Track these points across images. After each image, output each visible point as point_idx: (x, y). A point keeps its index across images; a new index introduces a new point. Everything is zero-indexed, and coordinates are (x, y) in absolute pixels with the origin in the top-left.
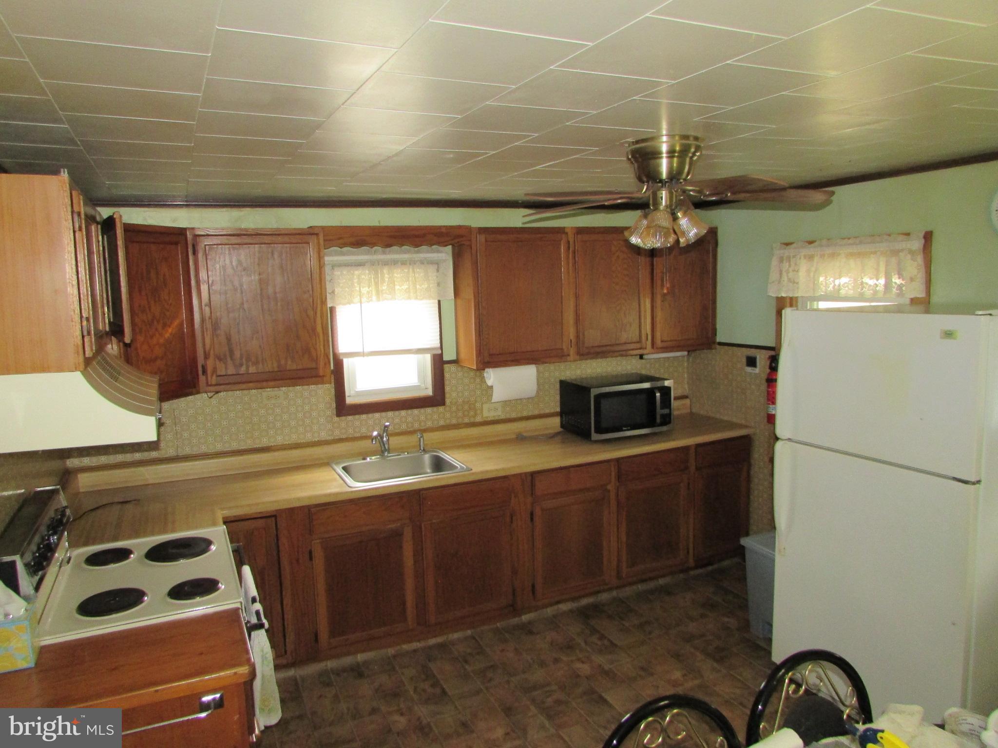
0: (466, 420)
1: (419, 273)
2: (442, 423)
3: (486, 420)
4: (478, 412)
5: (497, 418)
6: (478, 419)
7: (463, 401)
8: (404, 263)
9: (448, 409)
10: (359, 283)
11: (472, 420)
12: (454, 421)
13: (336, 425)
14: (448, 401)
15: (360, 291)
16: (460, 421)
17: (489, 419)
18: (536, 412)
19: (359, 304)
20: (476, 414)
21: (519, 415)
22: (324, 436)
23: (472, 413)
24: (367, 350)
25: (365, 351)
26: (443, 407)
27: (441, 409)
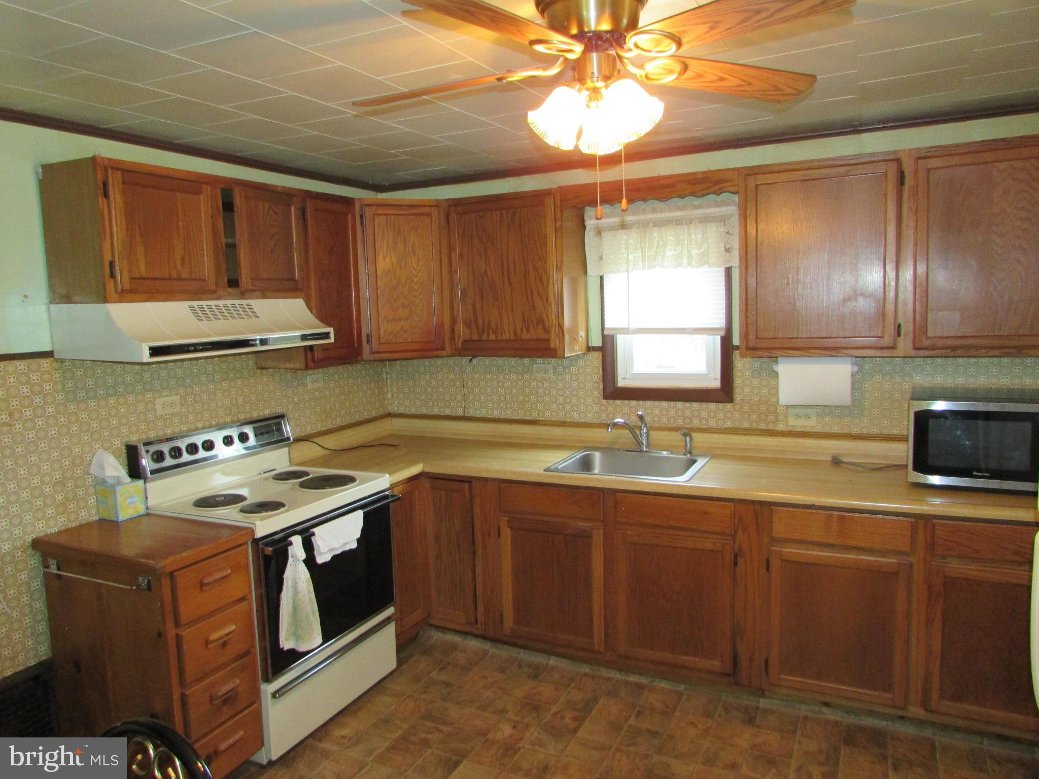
0: (762, 426)
1: (696, 234)
2: (729, 424)
3: (792, 429)
4: (781, 417)
5: (807, 430)
6: (781, 427)
7: (760, 401)
8: (679, 222)
9: (738, 407)
10: (627, 248)
11: (771, 427)
12: (746, 425)
13: (603, 408)
14: (737, 397)
15: (627, 258)
16: (754, 426)
17: (797, 429)
18: (876, 431)
19: (626, 273)
20: (777, 420)
21: (846, 431)
22: (590, 418)
23: (771, 417)
24: (634, 326)
25: (631, 327)
26: (731, 404)
27: (729, 406)
